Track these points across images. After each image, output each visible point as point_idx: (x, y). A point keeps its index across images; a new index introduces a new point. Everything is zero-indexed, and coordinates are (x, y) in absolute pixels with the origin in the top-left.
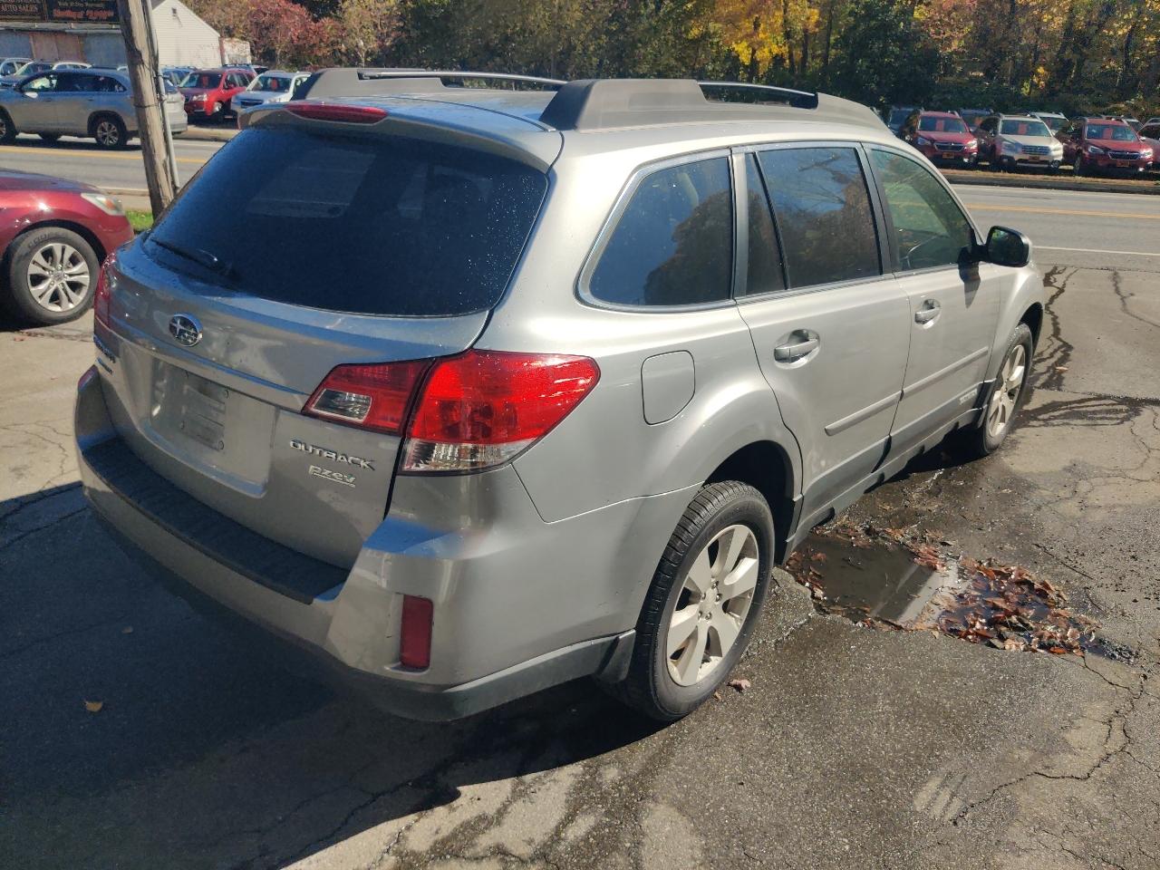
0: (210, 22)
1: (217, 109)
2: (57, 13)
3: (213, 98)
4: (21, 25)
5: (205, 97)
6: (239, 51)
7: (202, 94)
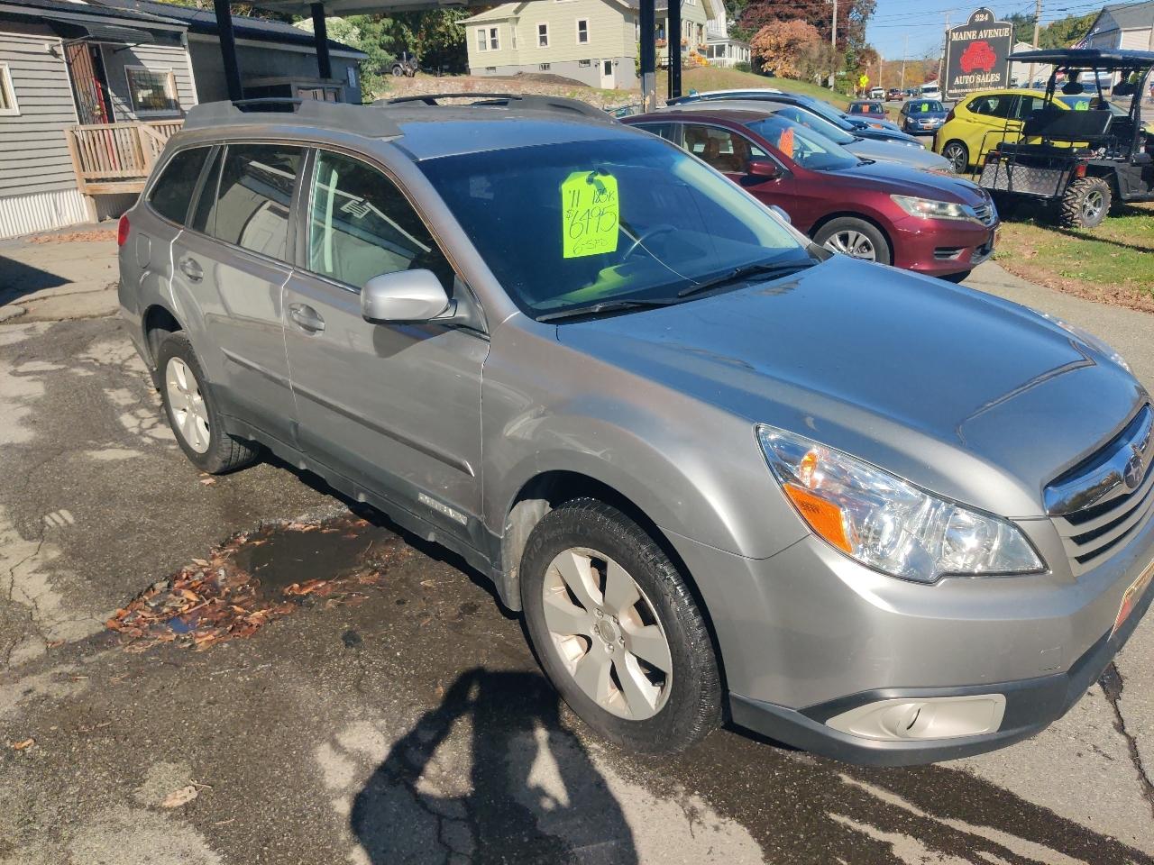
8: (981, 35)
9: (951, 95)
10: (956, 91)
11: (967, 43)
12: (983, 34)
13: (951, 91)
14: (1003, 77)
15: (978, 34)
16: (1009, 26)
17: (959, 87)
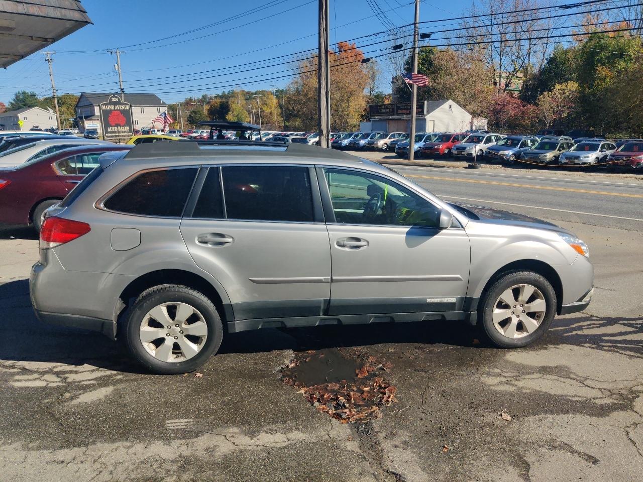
0: (468, 112)
1: (446, 152)
2: (400, 111)
3: (445, 147)
4: (386, 117)
5: (441, 146)
6: (482, 123)
7: (440, 145)
8: (116, 108)
9: (107, 137)
10: (110, 135)
11: (111, 111)
12: (117, 107)
13: (107, 135)
14: (130, 128)
15: (114, 107)
16: (128, 105)
17: (110, 132)
